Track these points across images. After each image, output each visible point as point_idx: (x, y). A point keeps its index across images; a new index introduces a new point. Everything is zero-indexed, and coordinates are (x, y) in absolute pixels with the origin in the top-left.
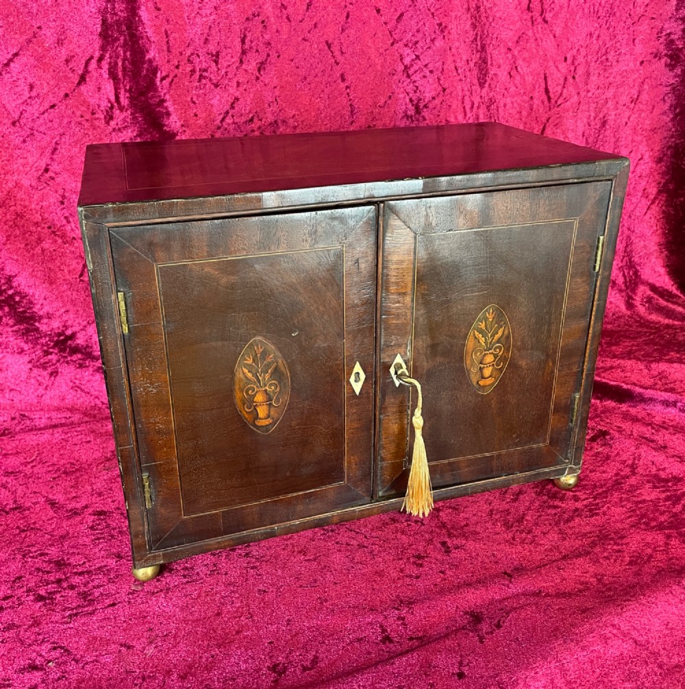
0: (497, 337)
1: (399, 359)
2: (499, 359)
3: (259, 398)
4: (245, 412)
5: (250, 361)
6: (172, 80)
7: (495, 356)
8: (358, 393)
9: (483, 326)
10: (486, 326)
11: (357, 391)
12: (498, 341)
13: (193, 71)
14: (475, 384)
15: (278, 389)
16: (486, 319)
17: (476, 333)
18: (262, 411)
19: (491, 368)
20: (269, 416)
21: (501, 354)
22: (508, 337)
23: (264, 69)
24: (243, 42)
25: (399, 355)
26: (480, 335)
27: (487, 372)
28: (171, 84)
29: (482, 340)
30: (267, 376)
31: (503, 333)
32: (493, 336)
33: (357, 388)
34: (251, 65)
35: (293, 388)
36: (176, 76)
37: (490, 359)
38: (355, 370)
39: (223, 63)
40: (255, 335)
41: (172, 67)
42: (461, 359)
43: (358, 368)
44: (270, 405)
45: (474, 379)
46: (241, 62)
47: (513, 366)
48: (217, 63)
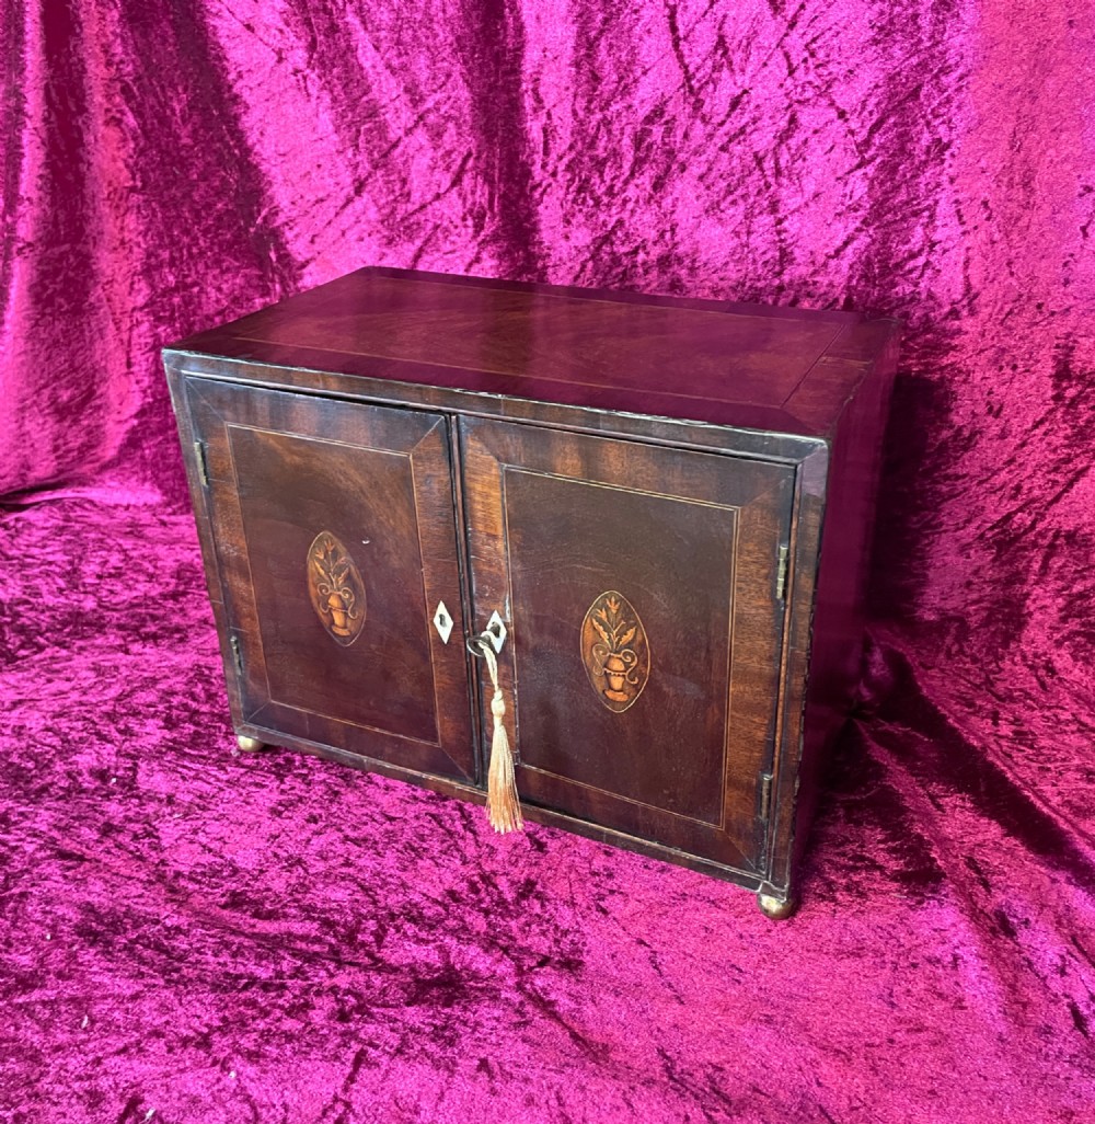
6: (545, 190)
13: (573, 180)
23: (662, 185)
24: (637, 149)
28: (542, 195)
34: (646, 179)
36: (550, 185)
39: (608, 174)
41: (546, 175)
46: (632, 174)
48: (601, 174)
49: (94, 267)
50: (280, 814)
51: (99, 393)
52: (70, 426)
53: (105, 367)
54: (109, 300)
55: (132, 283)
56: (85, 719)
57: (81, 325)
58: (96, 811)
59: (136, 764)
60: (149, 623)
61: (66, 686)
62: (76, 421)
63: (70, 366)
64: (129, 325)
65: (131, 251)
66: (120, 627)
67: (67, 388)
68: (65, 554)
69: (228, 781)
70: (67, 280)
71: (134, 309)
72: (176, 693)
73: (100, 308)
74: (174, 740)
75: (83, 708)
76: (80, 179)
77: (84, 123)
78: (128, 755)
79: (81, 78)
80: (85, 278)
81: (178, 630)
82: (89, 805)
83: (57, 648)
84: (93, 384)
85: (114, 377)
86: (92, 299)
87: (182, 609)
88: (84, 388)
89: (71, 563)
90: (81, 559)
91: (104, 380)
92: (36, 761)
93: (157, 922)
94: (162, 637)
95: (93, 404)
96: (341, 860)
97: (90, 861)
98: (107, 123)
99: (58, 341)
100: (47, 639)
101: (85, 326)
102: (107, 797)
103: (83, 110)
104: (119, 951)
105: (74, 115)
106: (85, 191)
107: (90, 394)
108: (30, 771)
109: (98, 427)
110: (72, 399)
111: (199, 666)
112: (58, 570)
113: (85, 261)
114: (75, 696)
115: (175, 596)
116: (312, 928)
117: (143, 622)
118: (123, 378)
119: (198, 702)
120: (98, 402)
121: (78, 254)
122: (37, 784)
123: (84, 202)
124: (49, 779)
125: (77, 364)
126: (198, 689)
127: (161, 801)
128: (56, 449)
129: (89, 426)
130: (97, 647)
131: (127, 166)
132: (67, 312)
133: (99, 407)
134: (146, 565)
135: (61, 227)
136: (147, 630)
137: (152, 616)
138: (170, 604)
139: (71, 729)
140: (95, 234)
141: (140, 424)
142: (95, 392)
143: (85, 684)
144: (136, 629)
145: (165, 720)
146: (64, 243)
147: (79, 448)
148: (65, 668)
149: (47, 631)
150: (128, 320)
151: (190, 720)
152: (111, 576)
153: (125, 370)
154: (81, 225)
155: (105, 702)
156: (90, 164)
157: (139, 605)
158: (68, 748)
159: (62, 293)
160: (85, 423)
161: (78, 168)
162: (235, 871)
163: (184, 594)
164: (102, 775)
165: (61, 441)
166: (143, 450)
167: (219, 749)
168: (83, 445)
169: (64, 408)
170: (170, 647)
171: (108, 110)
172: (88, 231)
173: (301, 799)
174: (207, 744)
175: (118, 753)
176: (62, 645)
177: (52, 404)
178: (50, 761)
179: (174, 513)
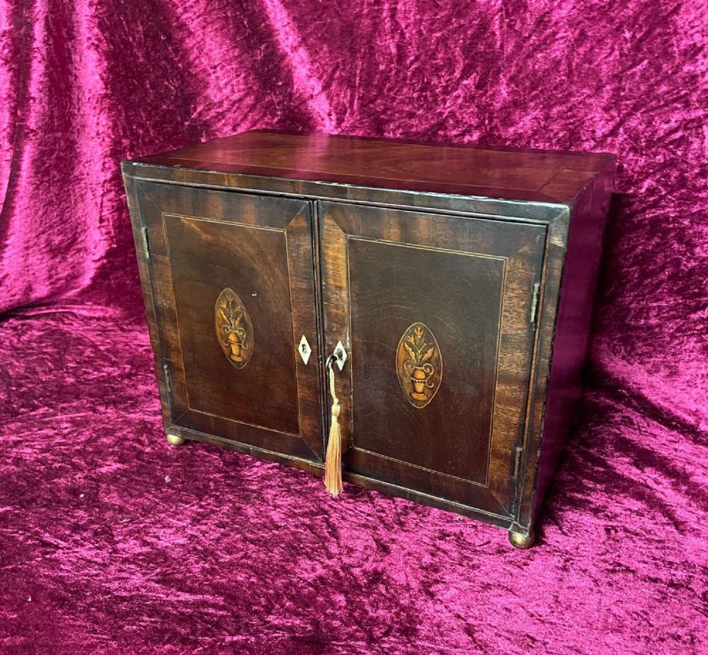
0: (427, 356)
1: (340, 346)
2: (430, 380)
3: (232, 338)
4: (224, 345)
5: (225, 306)
7: (427, 375)
8: (306, 363)
9: (412, 340)
10: (415, 341)
11: (306, 360)
12: (429, 360)
14: (408, 394)
15: (245, 336)
16: (415, 335)
17: (407, 346)
18: (235, 349)
19: (422, 385)
20: (239, 356)
21: (431, 374)
22: (438, 360)
25: (340, 342)
26: (410, 349)
27: (420, 387)
29: (412, 354)
30: (237, 323)
31: (433, 354)
32: (423, 353)
33: (306, 358)
35: (255, 340)
37: (420, 375)
38: (302, 342)
40: (226, 287)
42: (394, 366)
43: (304, 340)
44: (240, 346)
45: (408, 390)
47: (444, 390)
49: (78, 150)
50: (198, 521)
51: (79, 240)
52: (60, 262)
53: (84, 222)
54: (88, 174)
55: (104, 163)
56: (64, 454)
57: (68, 191)
58: (68, 515)
59: (98, 486)
60: (111, 393)
61: (51, 432)
62: (64, 259)
63: (61, 219)
64: (101, 193)
65: (103, 140)
66: (90, 395)
67: (58, 235)
68: (55, 347)
69: (162, 499)
70: (59, 158)
71: (105, 181)
72: (128, 440)
73: (82, 179)
74: (125, 471)
75: (63, 447)
76: (69, 87)
77: (73, 47)
78: (93, 479)
79: (71, 14)
80: (71, 158)
81: (130, 398)
82: (64, 511)
83: (46, 408)
84: (76, 233)
85: (91, 229)
86: (76, 173)
87: (133, 385)
88: (70, 236)
89: (58, 353)
90: (65, 351)
91: (84, 231)
92: (28, 482)
93: (109, 593)
94: (120, 403)
95: (76, 247)
96: (242, 554)
97: (62, 549)
98: (89, 48)
99: (53, 201)
100: (40, 402)
101: (71, 192)
102: (77, 506)
103: (72, 37)
104: (80, 612)
105: (66, 40)
106: (72, 96)
107: (74, 240)
108: (24, 487)
109: (79, 263)
110: (61, 242)
111: (145, 422)
112: (49, 357)
113: (71, 145)
114: (58, 439)
115: (129, 376)
116: (220, 600)
117: (106, 392)
118: (97, 229)
119: (143, 446)
120: (79, 246)
121: (67, 140)
122: (28, 496)
123: (72, 104)
124: (37, 493)
125: (65, 219)
126: (144, 438)
127: (115, 510)
128: (50, 277)
129: (73, 262)
130: (74, 407)
131: (102, 79)
132: (58, 181)
133: (79, 250)
134: (110, 356)
135: (55, 120)
136: (109, 397)
137: (112, 388)
138: (126, 381)
139: (55, 461)
140: (79, 127)
141: (108, 263)
142: (77, 239)
143: (65, 432)
144: (101, 397)
145: (120, 457)
146: (58, 131)
147: (66, 278)
148: (51, 421)
149: (40, 396)
150: (101, 189)
151: (137, 457)
152: (85, 362)
153: (98, 225)
154: (69, 119)
155: (79, 444)
156: (76, 77)
157: (104, 382)
158: (51, 474)
159: (56, 166)
160: (70, 260)
161: (68, 79)
162: (166, 559)
163: (135, 375)
164: (74, 492)
165: (53, 272)
166: (110, 280)
167: (156, 477)
168: (68, 275)
169: (55, 249)
170: (125, 409)
171: (89, 38)
172: (74, 124)
173: (213, 512)
174: (148, 473)
175: (85, 478)
176: (50, 406)
177: (47, 246)
178: (38, 481)
179: (130, 324)
